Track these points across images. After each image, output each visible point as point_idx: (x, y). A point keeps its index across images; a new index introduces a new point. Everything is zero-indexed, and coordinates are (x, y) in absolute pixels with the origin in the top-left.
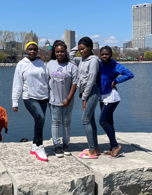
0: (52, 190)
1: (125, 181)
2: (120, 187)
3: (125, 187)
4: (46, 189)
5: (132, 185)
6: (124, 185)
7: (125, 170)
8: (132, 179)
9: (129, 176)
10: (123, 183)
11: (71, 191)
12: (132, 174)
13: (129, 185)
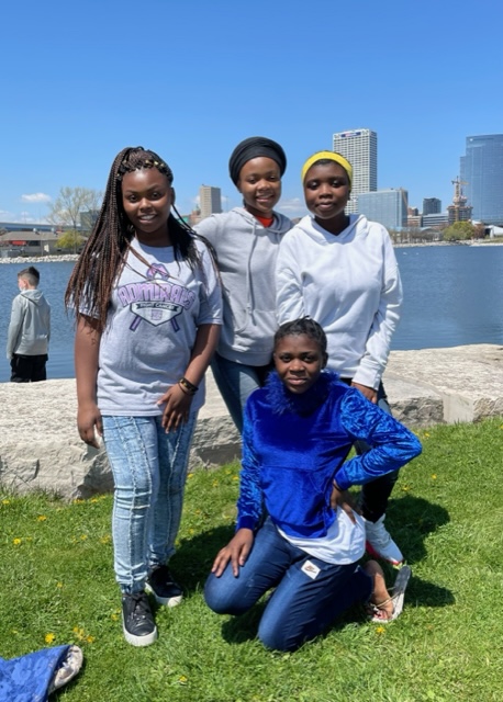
0: (48, 458)
1: (208, 438)
2: (198, 450)
3: (209, 449)
4: (35, 456)
5: (222, 447)
6: (205, 446)
7: (207, 417)
8: (222, 434)
9: (215, 429)
10: (203, 443)
11: (90, 459)
12: (222, 424)
13: (216, 446)
